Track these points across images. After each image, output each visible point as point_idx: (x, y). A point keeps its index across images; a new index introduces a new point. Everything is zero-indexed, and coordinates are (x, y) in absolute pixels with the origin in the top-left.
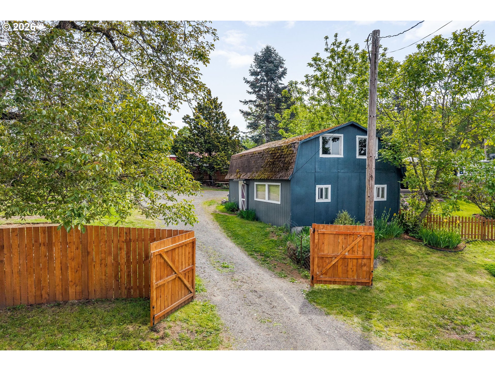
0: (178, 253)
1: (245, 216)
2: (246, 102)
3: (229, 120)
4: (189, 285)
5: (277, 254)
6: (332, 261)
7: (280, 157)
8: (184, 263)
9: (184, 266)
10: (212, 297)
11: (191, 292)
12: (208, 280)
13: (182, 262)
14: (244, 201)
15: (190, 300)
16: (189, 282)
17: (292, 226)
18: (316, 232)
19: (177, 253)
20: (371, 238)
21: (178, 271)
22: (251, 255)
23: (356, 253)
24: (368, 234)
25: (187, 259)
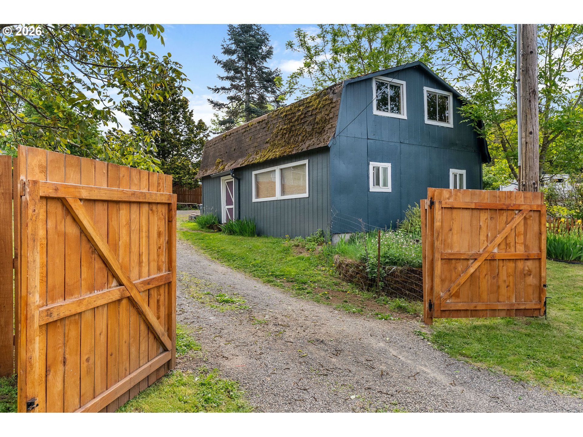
0: (129, 224)
1: (238, 230)
2: (217, 90)
3: (192, 111)
4: (160, 328)
5: (320, 278)
6: (468, 267)
7: (305, 117)
8: (145, 258)
9: (145, 270)
10: (220, 361)
11: (165, 350)
12: (197, 325)
13: (140, 255)
14: (230, 210)
15: (162, 373)
16: (158, 318)
17: (333, 233)
18: (437, 206)
19: (123, 221)
20: (540, 216)
21: (129, 279)
22: (269, 282)
23: (513, 249)
24: (535, 208)
25: (154, 249)
